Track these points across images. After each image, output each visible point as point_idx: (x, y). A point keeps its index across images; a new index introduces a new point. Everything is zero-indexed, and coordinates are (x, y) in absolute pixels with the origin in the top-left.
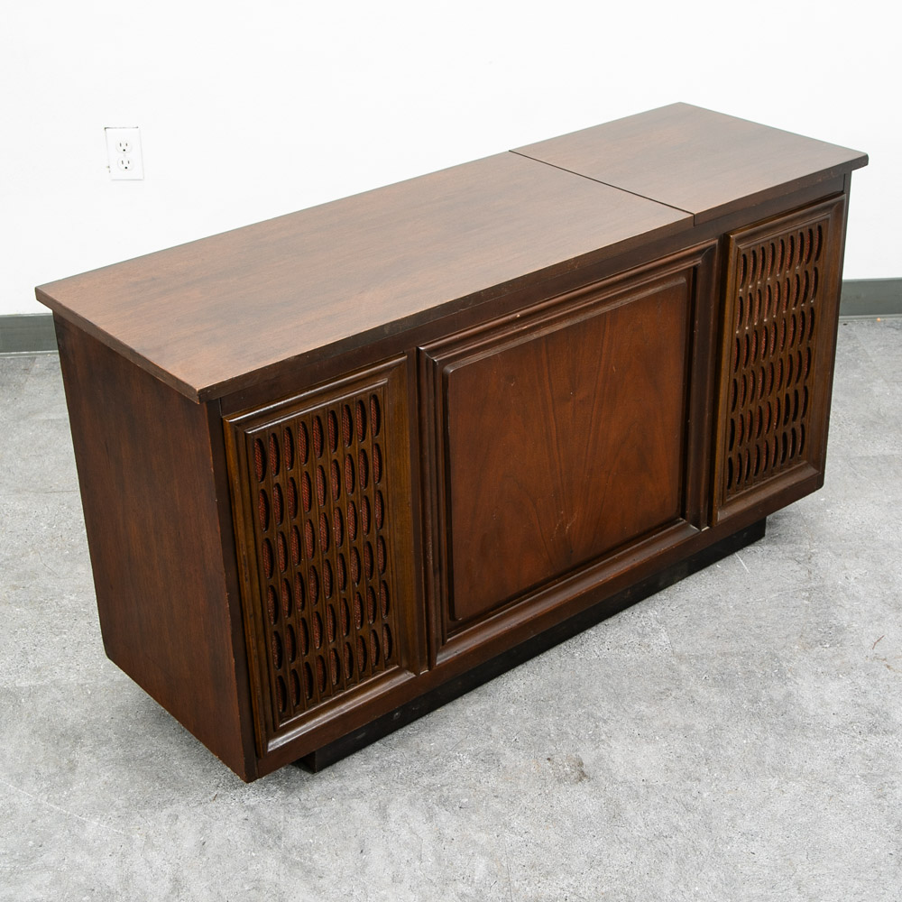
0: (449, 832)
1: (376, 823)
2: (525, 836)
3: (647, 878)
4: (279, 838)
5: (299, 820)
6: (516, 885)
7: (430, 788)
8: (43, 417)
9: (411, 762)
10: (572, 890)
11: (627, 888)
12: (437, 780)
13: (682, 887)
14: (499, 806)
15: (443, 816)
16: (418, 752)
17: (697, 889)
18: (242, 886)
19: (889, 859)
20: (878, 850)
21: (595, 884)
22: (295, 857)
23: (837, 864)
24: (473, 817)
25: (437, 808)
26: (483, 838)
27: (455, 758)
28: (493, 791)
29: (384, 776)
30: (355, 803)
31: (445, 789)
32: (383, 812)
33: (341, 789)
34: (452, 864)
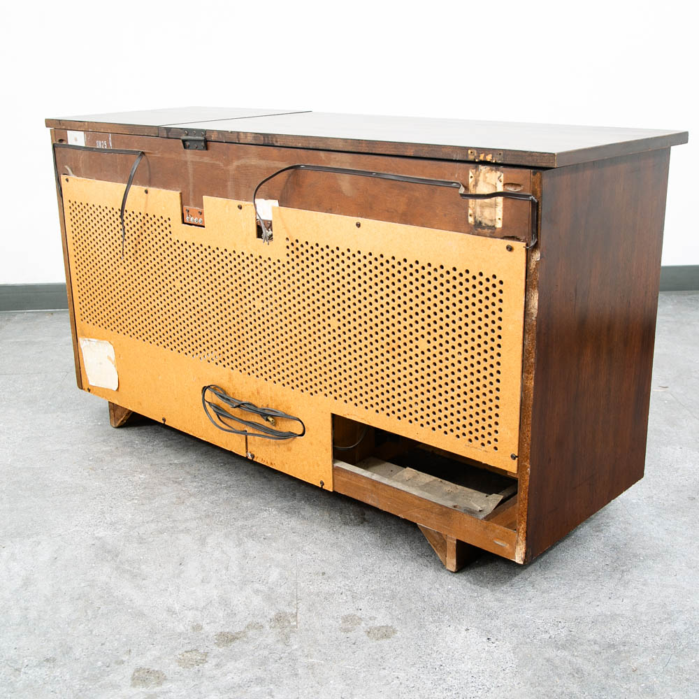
0: (252, 553)
1: (196, 547)
2: (314, 555)
3: (409, 580)
4: (117, 556)
5: (136, 545)
6: (302, 585)
7: (243, 527)
8: (12, 340)
9: (230, 513)
10: (347, 588)
11: (393, 587)
12: (249, 523)
13: (438, 586)
14: (296, 538)
15: (250, 544)
16: (237, 507)
17: (450, 587)
18: (79, 584)
19: (606, 568)
20: (597, 562)
21: (367, 585)
22: (127, 567)
23: (564, 571)
24: (274, 544)
25: (246, 540)
26: (280, 556)
27: (266, 510)
28: (292, 529)
29: (208, 521)
30: (181, 536)
31: (254, 528)
32: (203, 541)
33: (172, 528)
34: (252, 572)
